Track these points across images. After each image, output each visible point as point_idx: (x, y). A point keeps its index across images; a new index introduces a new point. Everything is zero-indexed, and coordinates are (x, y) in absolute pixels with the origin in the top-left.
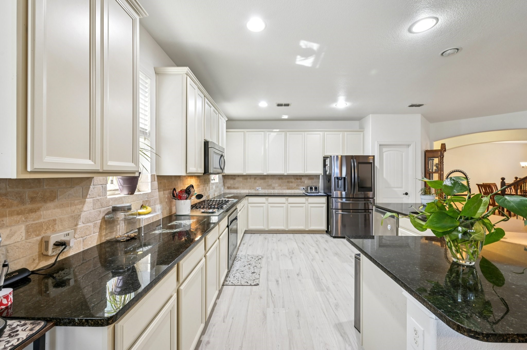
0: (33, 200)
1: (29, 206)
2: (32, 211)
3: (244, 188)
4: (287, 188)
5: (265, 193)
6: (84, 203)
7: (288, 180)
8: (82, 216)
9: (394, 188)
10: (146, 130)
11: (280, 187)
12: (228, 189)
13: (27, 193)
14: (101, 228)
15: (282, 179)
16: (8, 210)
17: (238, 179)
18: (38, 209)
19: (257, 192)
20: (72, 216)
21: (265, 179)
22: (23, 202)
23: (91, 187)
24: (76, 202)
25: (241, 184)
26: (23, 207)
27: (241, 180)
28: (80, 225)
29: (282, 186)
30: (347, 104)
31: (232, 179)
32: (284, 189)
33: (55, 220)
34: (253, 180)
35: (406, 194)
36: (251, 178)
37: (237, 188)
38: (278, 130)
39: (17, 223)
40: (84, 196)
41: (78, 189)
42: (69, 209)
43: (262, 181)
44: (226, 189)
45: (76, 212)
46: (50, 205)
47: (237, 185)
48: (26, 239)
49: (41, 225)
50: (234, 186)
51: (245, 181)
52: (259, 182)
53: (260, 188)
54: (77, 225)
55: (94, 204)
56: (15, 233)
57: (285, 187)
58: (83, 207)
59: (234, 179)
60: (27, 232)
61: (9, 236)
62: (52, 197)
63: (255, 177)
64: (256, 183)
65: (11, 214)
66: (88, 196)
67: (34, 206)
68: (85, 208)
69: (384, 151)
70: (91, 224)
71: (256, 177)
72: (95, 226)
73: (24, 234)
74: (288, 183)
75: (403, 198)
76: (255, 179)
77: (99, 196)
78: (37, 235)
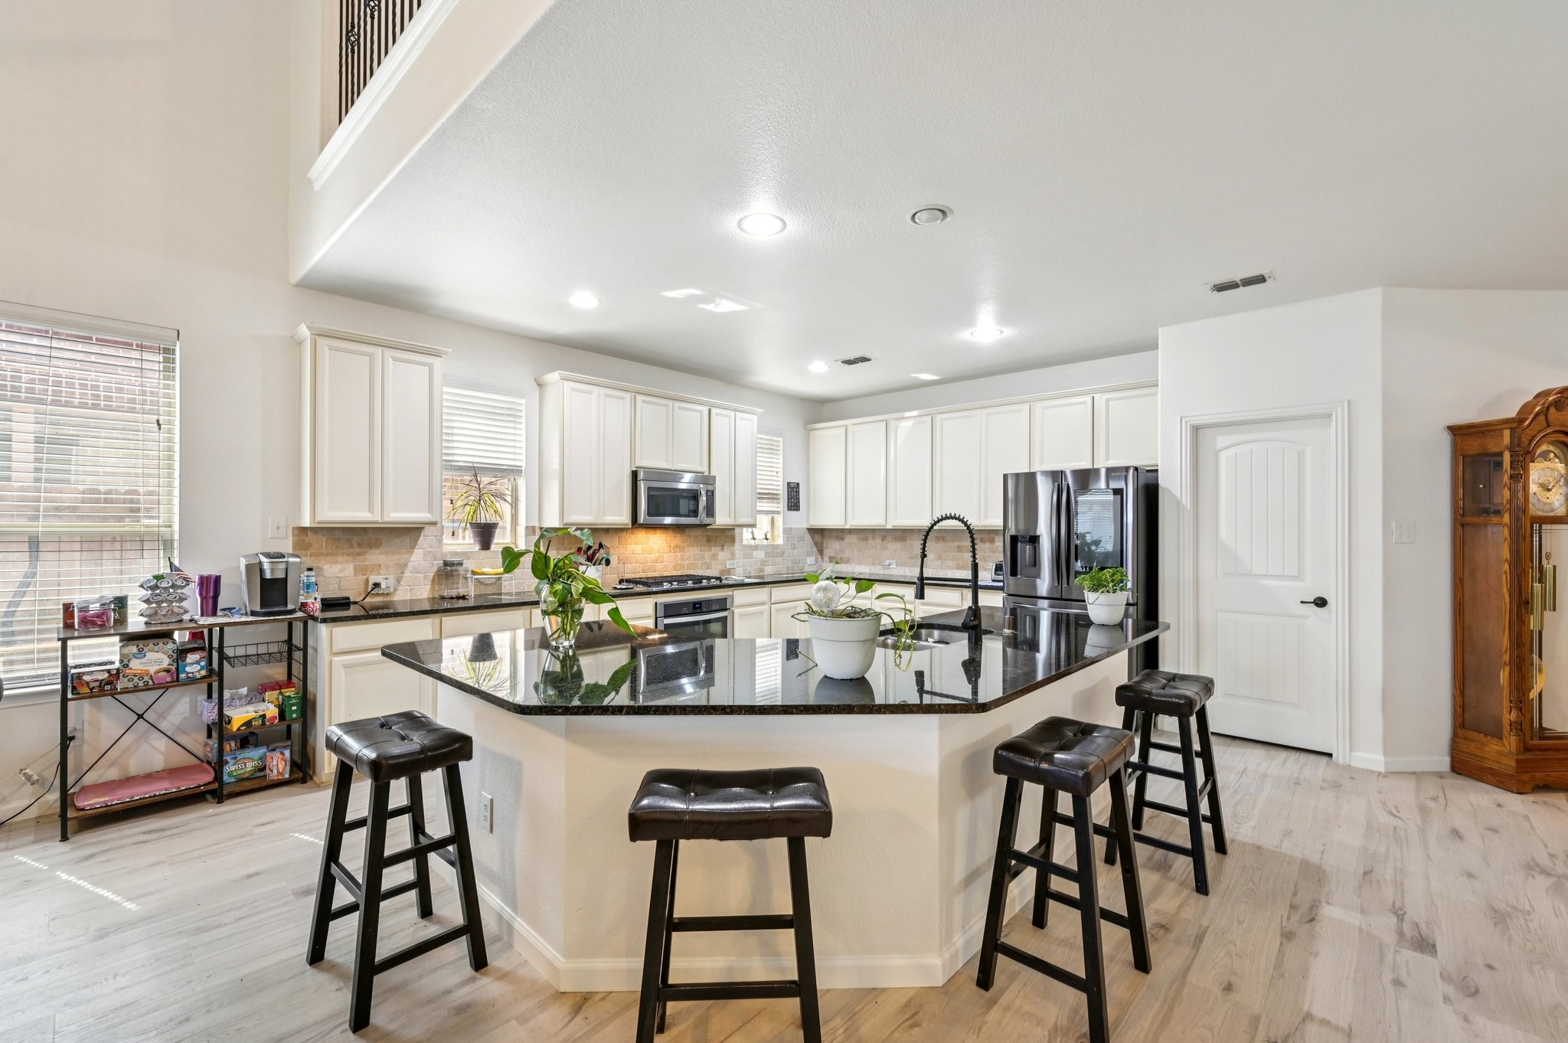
0: (360, 545)
1: (357, 550)
2: (359, 554)
3: (860, 563)
4: (957, 564)
5: (905, 576)
6: (412, 553)
7: (959, 544)
8: (409, 565)
9: (1266, 576)
10: (521, 467)
11: (939, 562)
12: (830, 562)
13: (355, 540)
14: (433, 581)
15: (944, 541)
16: (340, 551)
17: (851, 539)
18: (365, 553)
19: (887, 572)
20: (397, 564)
21: (905, 540)
22: (351, 546)
23: (421, 538)
24: (402, 551)
25: (856, 552)
26: (351, 551)
27: (856, 541)
28: (407, 574)
29: (945, 560)
30: (1002, 332)
31: (837, 537)
32: (949, 568)
33: (380, 565)
34: (878, 541)
35: (1321, 602)
36: (874, 537)
37: (847, 561)
38: (915, 413)
39: (347, 562)
40: (413, 546)
41: (406, 540)
42: (395, 557)
43: (898, 545)
44: (826, 562)
45: (402, 561)
46: (376, 551)
47: (846, 555)
48: (354, 575)
49: (367, 566)
50: (843, 556)
51: (864, 543)
52: (894, 546)
53: (894, 562)
54: (403, 573)
55: (425, 555)
56: (345, 569)
57: (950, 563)
58: (410, 557)
59: (842, 539)
60: (355, 570)
61: (342, 571)
62: (377, 545)
63: (883, 534)
64: (886, 549)
65: (343, 554)
66: (417, 547)
67: (362, 550)
68: (413, 558)
69: (1219, 446)
70: (421, 576)
71: (885, 534)
72: (425, 578)
73: (352, 571)
74: (958, 552)
75: (1306, 617)
76: (884, 538)
77: (431, 547)
78: (363, 575)
